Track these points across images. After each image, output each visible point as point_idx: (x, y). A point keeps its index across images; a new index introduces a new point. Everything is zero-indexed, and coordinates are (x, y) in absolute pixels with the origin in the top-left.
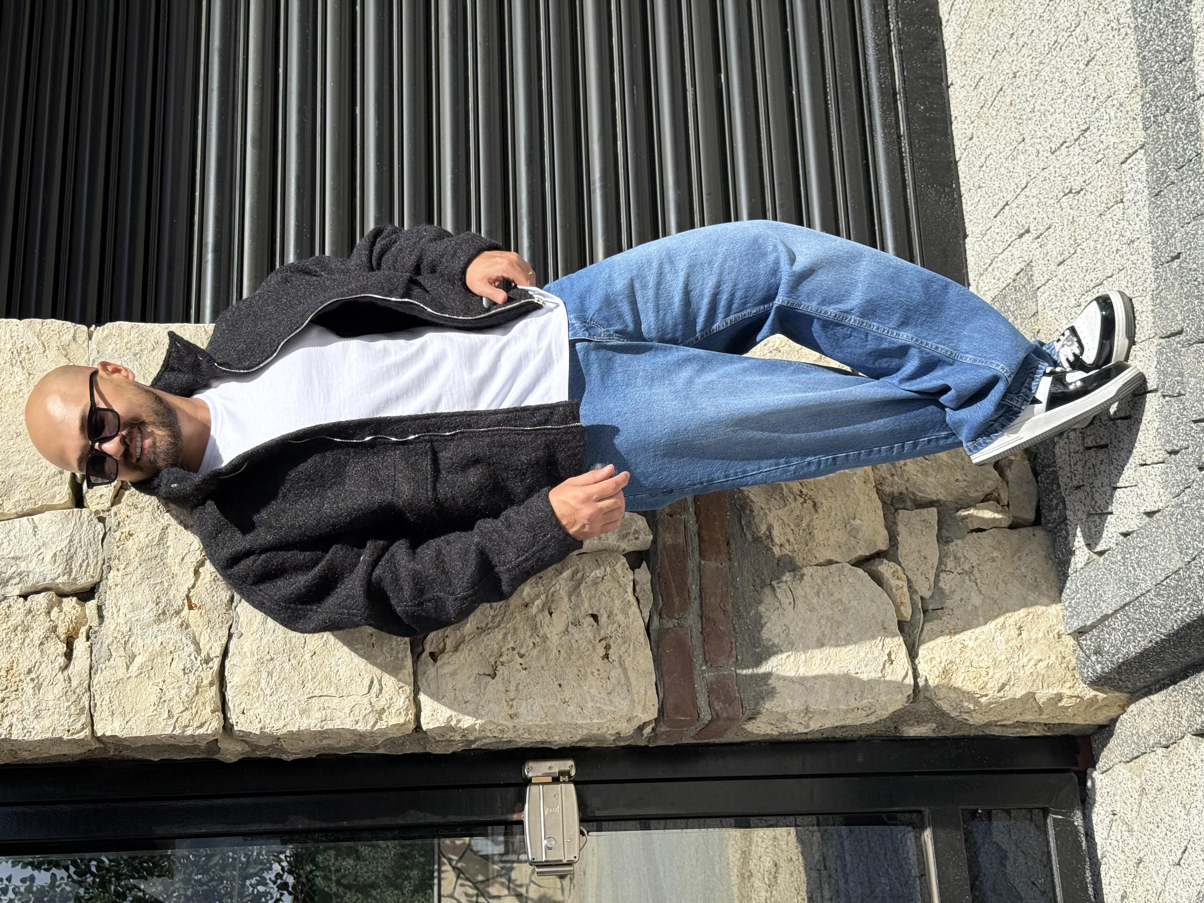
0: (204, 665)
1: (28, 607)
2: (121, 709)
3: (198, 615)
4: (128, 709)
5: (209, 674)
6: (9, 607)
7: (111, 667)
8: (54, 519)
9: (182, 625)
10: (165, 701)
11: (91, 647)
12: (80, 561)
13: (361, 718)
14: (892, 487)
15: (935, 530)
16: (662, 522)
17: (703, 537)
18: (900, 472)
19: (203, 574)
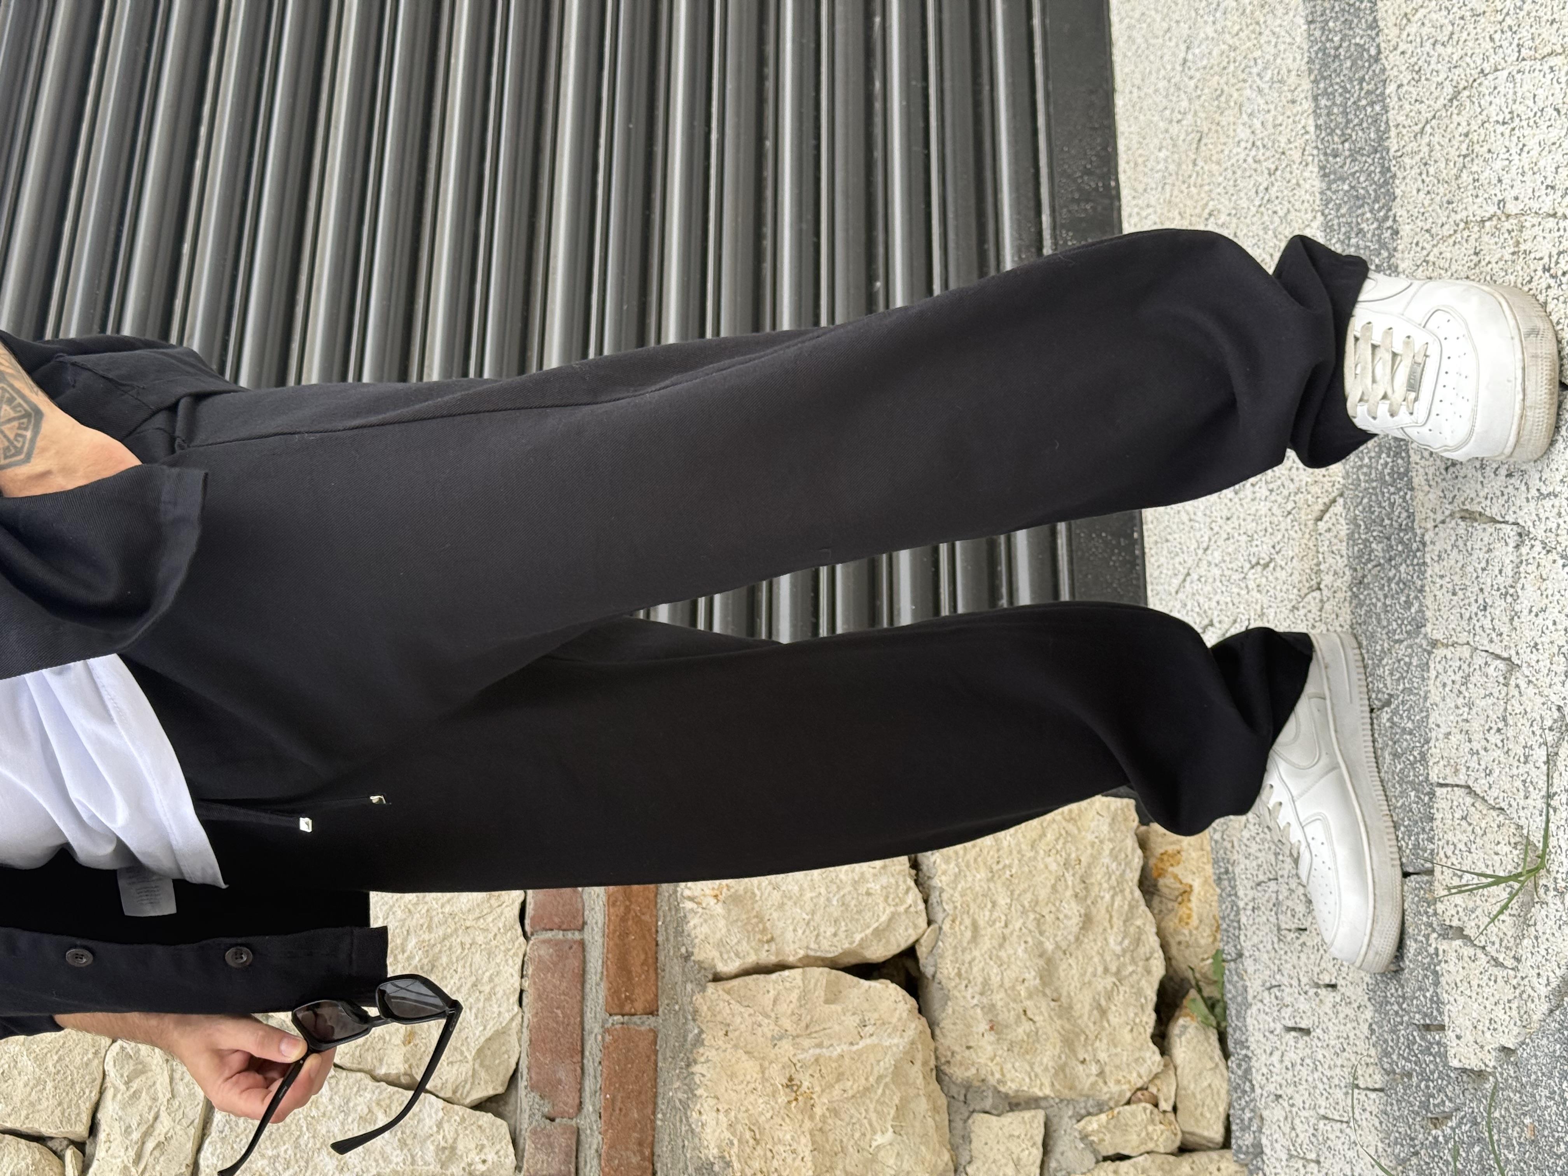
14: (967, 1069)
15: (1037, 1153)
16: (534, 1132)
17: (610, 1159)
18: (984, 1042)
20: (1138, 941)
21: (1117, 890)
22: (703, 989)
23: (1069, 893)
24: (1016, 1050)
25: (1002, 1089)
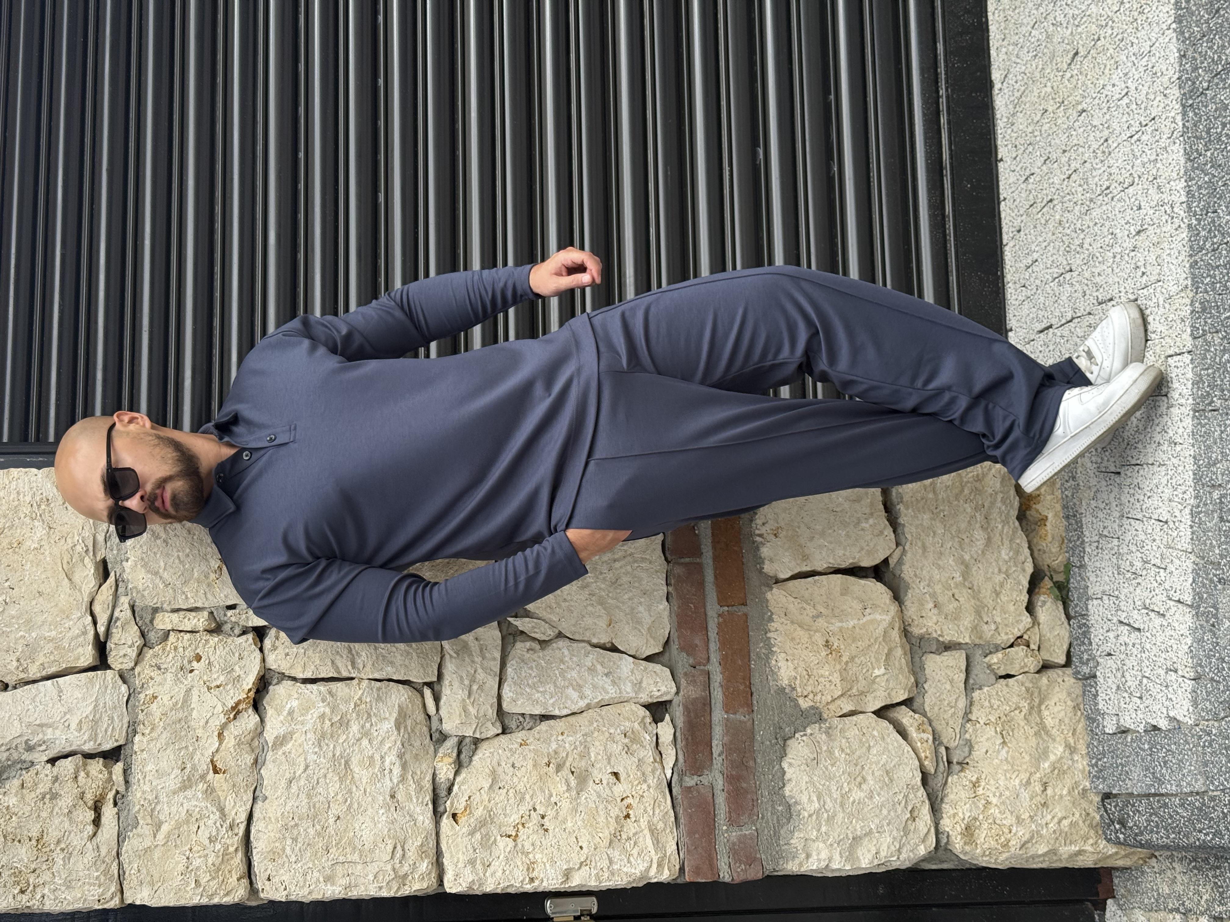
0: (230, 833)
1: (55, 774)
2: (149, 878)
3: (223, 780)
4: (156, 879)
5: (235, 841)
6: (37, 774)
7: (139, 836)
8: (78, 683)
9: (207, 790)
10: (192, 870)
11: (118, 814)
12: (105, 726)
13: (384, 884)
14: (921, 629)
15: (963, 676)
16: (686, 674)
17: (727, 689)
18: (930, 614)
19: (227, 738)
20: (1017, 553)
21: (1005, 522)
22: (771, 589)
23: (978, 525)
24: (949, 617)
25: (941, 639)
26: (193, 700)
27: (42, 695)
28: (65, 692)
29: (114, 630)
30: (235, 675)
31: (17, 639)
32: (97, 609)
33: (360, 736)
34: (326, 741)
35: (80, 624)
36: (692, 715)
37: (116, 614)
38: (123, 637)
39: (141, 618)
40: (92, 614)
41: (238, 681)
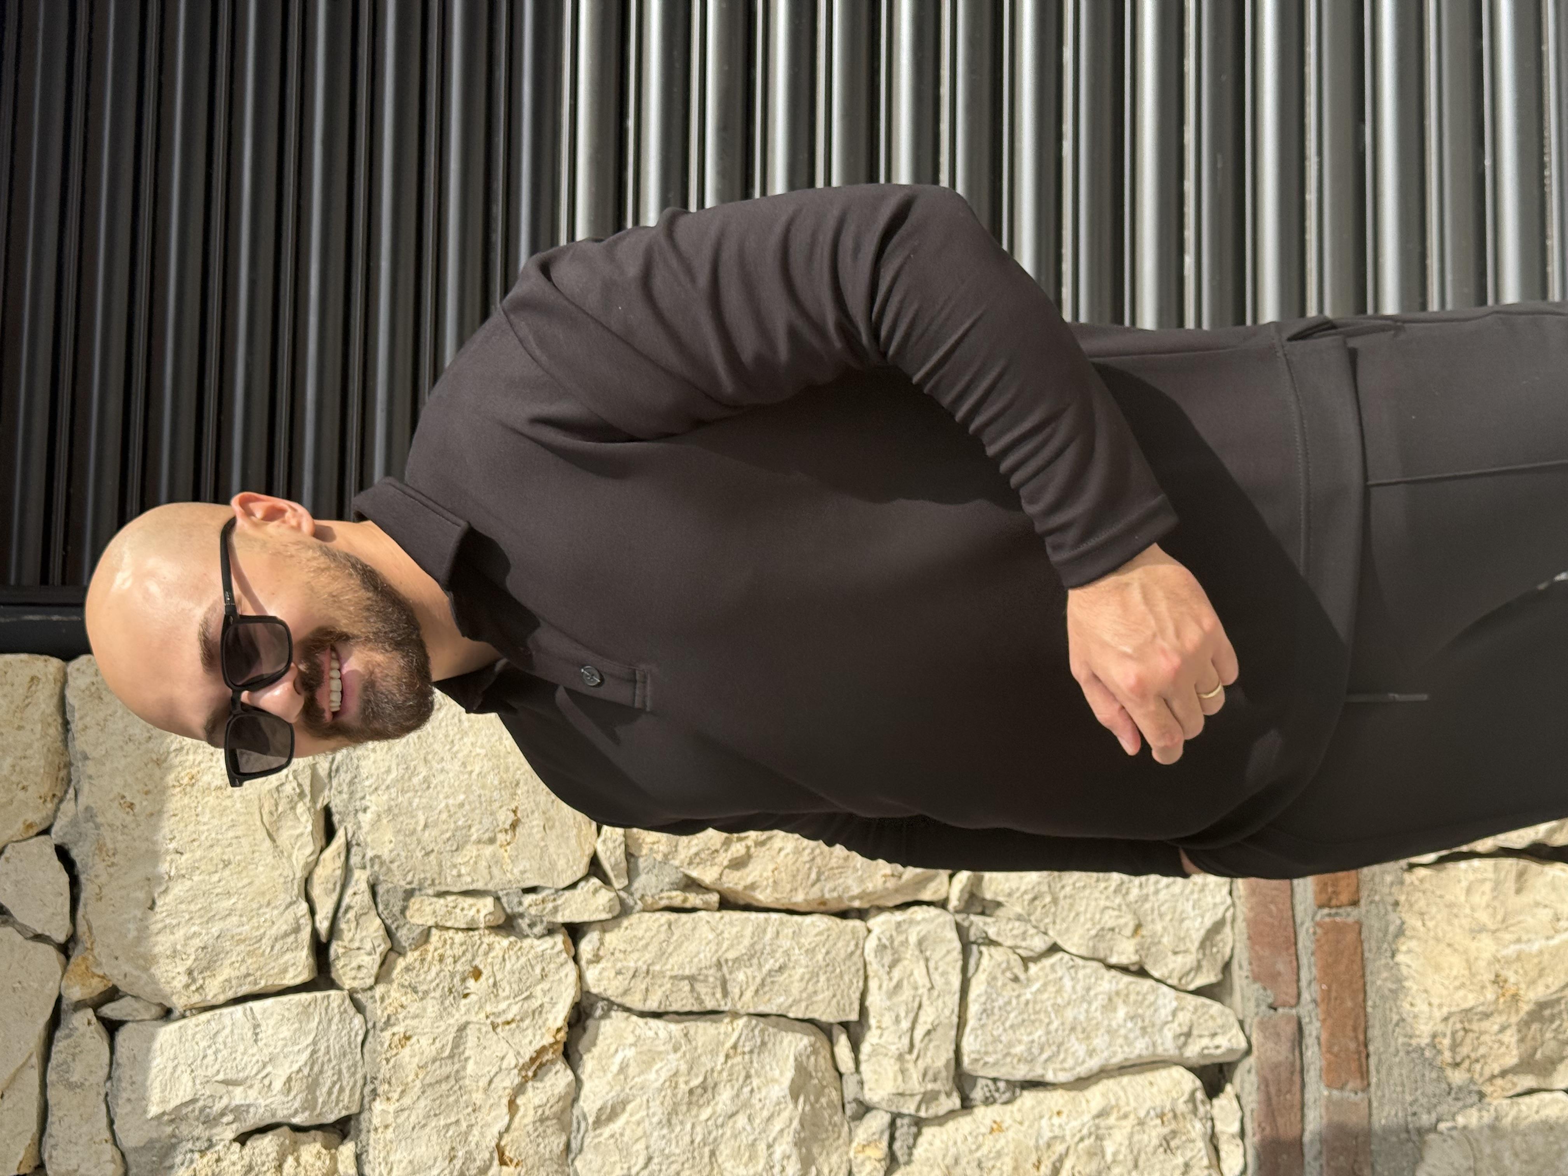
1: (247, 1159)
6: (218, 1160)
8: (286, 1014)
12: (328, 1083)
16: (1262, 1022)
17: (1329, 1048)
19: (522, 1109)
26: (469, 1045)
27: (227, 1031)
28: (263, 1028)
29: (343, 926)
30: (535, 1003)
31: (188, 938)
32: (316, 892)
33: (734, 1109)
34: (680, 1117)
35: (289, 915)
36: (1273, 1090)
37: (346, 900)
38: (358, 937)
39: (387, 906)
40: (308, 899)
41: (541, 1012)
